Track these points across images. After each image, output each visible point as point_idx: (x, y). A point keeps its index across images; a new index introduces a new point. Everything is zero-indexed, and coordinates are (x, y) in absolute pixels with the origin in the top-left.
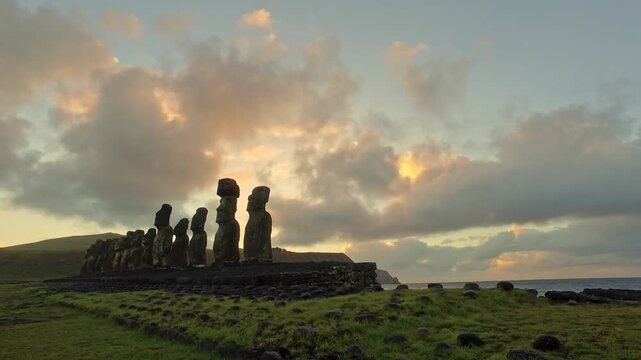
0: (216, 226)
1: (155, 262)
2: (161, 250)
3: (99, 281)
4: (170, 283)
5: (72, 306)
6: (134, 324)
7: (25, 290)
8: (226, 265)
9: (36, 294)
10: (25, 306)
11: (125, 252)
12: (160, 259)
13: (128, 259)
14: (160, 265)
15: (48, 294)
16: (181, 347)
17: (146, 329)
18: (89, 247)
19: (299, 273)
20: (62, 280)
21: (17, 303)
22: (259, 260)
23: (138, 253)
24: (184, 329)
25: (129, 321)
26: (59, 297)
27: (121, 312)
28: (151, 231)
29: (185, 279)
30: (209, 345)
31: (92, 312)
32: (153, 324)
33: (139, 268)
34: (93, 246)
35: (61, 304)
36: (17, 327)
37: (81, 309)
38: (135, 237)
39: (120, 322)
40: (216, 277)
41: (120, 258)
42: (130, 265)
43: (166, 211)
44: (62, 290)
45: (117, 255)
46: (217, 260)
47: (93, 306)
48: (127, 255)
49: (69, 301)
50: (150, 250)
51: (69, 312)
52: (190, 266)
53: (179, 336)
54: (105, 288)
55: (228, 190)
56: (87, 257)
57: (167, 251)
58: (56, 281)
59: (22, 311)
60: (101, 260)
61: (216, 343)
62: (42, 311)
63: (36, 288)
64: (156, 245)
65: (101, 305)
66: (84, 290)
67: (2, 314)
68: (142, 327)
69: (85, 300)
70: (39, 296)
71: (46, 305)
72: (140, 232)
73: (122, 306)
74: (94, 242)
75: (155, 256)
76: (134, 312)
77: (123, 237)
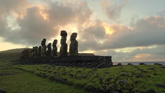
0: (61, 45)
1: (42, 56)
2: (43, 52)
3: (26, 61)
4: (48, 62)
5: (21, 69)
6: (45, 76)
7: (5, 64)
8: (64, 57)
9: (9, 65)
10: (7, 69)
11: (33, 53)
12: (43, 55)
13: (34, 55)
14: (43, 57)
15: (12, 65)
16: (67, 86)
17: (50, 78)
18: (22, 52)
19: (89, 59)
20: (15, 61)
21: (4, 68)
22: (75, 55)
23: (36, 53)
24: (66, 80)
25: (43, 75)
26: (16, 66)
27: (38, 72)
28: (40, 47)
29: (52, 61)
30: (80, 86)
31: (28, 71)
32: (52, 77)
33: (37, 57)
34: (23, 51)
35: (17, 68)
36: (7, 76)
37: (24, 70)
38: (35, 48)
39: (39, 75)
40: (62, 60)
41: (31, 54)
42: (34, 57)
43: (44, 41)
44: (16, 64)
45: (30, 54)
46: (61, 55)
47: (28, 70)
48: (33, 54)
49: (20, 67)
50: (40, 52)
51: (20, 71)
52: (52, 57)
53: (64, 82)
54: (29, 63)
55: (64, 34)
56: (21, 54)
57: (45, 53)
58: (13, 61)
59: (6, 70)
60: (26, 55)
61: (83, 86)
62: (12, 70)
63: (8, 63)
64: (42, 51)
65: (31, 69)
66: (23, 64)
67: (1, 71)
68: (48, 77)
69: (25, 67)
70: (10, 66)
71: (13, 69)
72: (37, 47)
73: (38, 70)
74: (24, 50)
75: (41, 54)
76: (43, 72)
77: (32, 49)
